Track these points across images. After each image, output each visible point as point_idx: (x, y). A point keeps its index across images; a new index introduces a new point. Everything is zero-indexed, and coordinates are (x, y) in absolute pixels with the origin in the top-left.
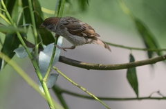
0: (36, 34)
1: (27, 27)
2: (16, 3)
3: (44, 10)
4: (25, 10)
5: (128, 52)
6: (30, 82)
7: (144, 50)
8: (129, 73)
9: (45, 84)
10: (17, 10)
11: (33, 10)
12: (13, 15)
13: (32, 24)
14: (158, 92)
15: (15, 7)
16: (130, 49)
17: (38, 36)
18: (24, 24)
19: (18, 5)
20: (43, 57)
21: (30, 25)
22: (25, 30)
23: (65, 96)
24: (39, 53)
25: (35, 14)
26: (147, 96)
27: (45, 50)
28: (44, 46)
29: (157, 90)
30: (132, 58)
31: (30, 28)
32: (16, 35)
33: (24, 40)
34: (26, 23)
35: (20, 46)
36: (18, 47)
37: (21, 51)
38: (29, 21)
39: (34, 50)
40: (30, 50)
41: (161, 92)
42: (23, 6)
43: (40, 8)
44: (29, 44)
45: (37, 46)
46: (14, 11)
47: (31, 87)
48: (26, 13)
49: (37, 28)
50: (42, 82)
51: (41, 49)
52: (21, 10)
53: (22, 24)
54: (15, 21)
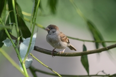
1: (12, 25)
2: (4, 8)
3: (24, 13)
4: (10, 13)
5: (82, 43)
6: (14, 64)
7: (93, 42)
8: (82, 58)
9: (24, 65)
10: (5, 13)
11: (16, 13)
12: (2, 17)
14: (103, 71)
15: (3, 11)
16: (84, 41)
17: (19, 31)
18: (10, 23)
19: (6, 10)
20: (23, 47)
21: (14, 24)
22: (10, 27)
23: (38, 73)
24: (20, 44)
25: (17, 16)
26: (95, 74)
27: (24, 42)
28: (24, 39)
29: (102, 70)
30: (85, 48)
31: (14, 26)
32: (4, 31)
33: (10, 34)
34: (12, 22)
35: (7, 38)
36: (6, 39)
37: (7, 42)
39: (17, 41)
40: (15, 41)
41: (105, 71)
42: (9, 10)
43: (21, 12)
44: (13, 37)
45: (19, 38)
46: (3, 14)
49: (19, 26)
50: (22, 64)
51: (21, 41)
52: (8, 13)
54: (4, 21)
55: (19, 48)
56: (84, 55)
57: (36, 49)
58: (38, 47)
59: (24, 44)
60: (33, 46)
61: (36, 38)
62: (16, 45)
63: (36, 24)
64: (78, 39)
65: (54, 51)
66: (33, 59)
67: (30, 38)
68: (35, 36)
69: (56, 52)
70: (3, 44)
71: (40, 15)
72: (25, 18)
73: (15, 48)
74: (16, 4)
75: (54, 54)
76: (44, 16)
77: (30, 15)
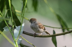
0: (13, 21)
1: (9, 18)
2: (4, 8)
3: (16, 11)
4: (8, 11)
8: (52, 38)
9: (16, 43)
10: (5, 11)
11: (12, 11)
12: (3, 13)
13: (11, 17)
15: (4, 9)
16: (53, 28)
18: (8, 17)
19: (5, 9)
20: (16, 31)
21: (10, 17)
24: (14, 29)
25: (12, 12)
27: (16, 28)
28: (16, 27)
30: (54, 32)
32: (4, 22)
33: (8, 24)
34: (9, 16)
35: (6, 26)
36: (5, 27)
37: (6, 28)
38: (10, 16)
39: (12, 28)
40: (11, 28)
43: (15, 10)
44: (10, 26)
45: (13, 26)
46: (3, 11)
47: (11, 43)
48: (9, 12)
49: (13, 18)
50: (15, 42)
51: (15, 28)
52: (6, 11)
53: (7, 17)
54: (4, 16)
55: (13, 32)
56: (54, 36)
57: (24, 33)
58: (25, 32)
59: (17, 29)
60: (22, 31)
61: (24, 26)
62: (11, 30)
63: (24, 18)
64: (50, 27)
65: (35, 34)
66: (22, 39)
67: (20, 26)
68: (23, 25)
69: (36, 34)
70: (4, 29)
71: (27, 12)
72: (17, 14)
73: (11, 32)
74: (12, 5)
75: (35, 36)
76: (29, 12)
77: (20, 12)
